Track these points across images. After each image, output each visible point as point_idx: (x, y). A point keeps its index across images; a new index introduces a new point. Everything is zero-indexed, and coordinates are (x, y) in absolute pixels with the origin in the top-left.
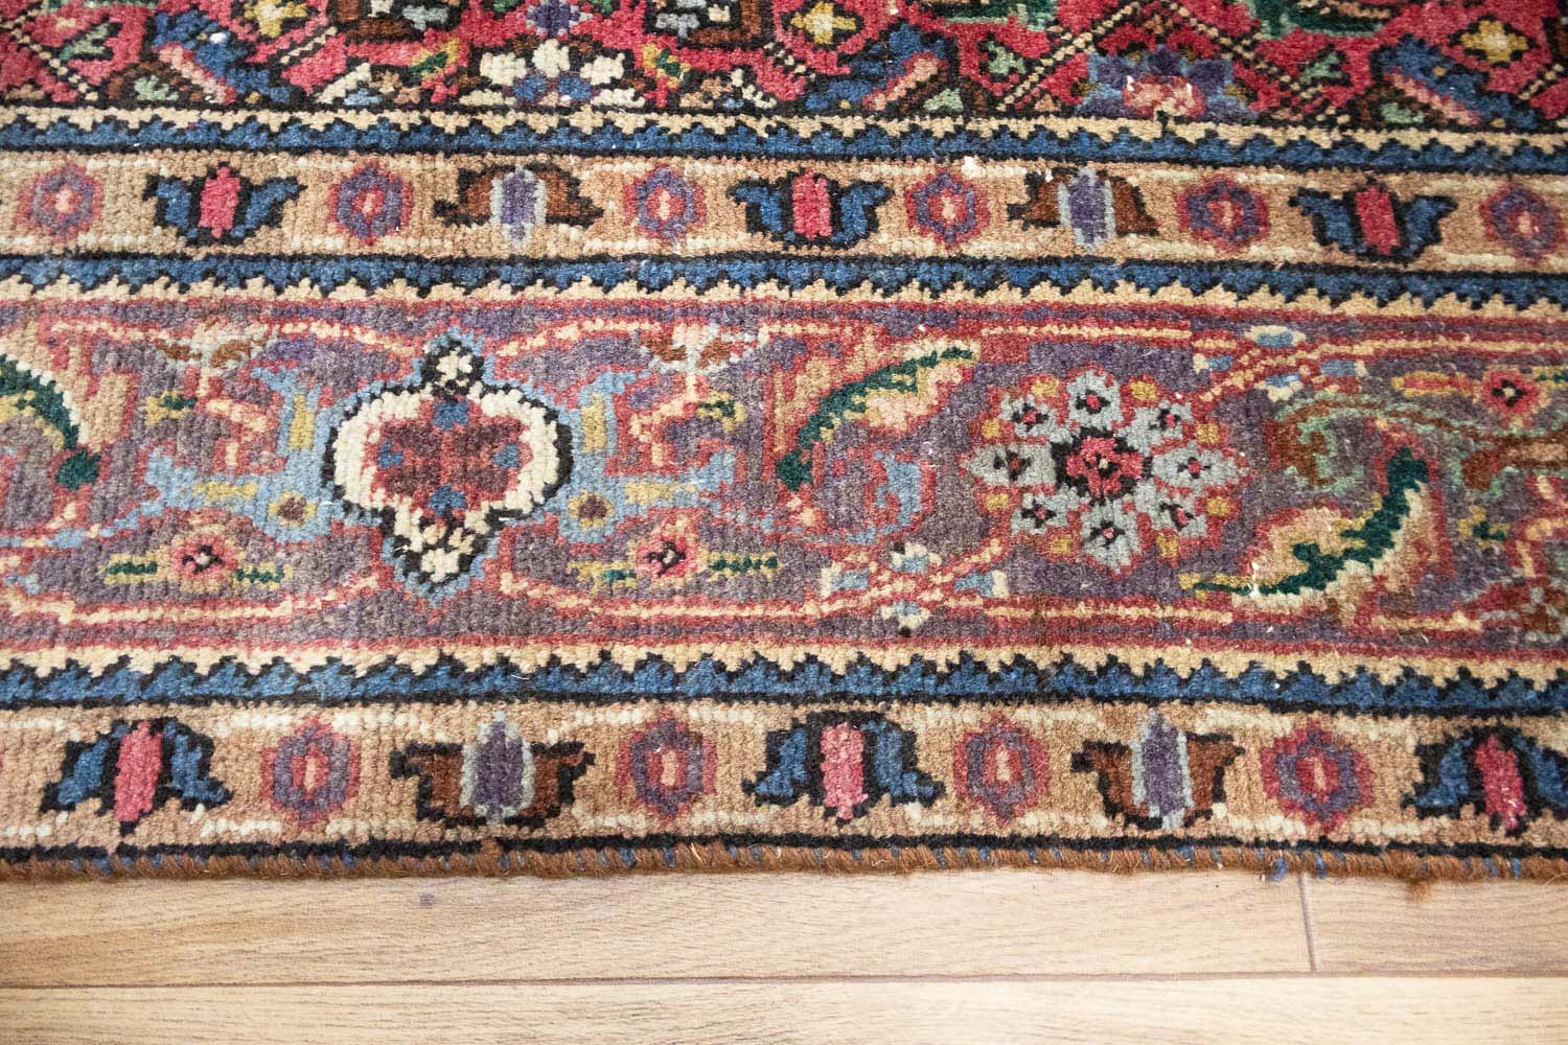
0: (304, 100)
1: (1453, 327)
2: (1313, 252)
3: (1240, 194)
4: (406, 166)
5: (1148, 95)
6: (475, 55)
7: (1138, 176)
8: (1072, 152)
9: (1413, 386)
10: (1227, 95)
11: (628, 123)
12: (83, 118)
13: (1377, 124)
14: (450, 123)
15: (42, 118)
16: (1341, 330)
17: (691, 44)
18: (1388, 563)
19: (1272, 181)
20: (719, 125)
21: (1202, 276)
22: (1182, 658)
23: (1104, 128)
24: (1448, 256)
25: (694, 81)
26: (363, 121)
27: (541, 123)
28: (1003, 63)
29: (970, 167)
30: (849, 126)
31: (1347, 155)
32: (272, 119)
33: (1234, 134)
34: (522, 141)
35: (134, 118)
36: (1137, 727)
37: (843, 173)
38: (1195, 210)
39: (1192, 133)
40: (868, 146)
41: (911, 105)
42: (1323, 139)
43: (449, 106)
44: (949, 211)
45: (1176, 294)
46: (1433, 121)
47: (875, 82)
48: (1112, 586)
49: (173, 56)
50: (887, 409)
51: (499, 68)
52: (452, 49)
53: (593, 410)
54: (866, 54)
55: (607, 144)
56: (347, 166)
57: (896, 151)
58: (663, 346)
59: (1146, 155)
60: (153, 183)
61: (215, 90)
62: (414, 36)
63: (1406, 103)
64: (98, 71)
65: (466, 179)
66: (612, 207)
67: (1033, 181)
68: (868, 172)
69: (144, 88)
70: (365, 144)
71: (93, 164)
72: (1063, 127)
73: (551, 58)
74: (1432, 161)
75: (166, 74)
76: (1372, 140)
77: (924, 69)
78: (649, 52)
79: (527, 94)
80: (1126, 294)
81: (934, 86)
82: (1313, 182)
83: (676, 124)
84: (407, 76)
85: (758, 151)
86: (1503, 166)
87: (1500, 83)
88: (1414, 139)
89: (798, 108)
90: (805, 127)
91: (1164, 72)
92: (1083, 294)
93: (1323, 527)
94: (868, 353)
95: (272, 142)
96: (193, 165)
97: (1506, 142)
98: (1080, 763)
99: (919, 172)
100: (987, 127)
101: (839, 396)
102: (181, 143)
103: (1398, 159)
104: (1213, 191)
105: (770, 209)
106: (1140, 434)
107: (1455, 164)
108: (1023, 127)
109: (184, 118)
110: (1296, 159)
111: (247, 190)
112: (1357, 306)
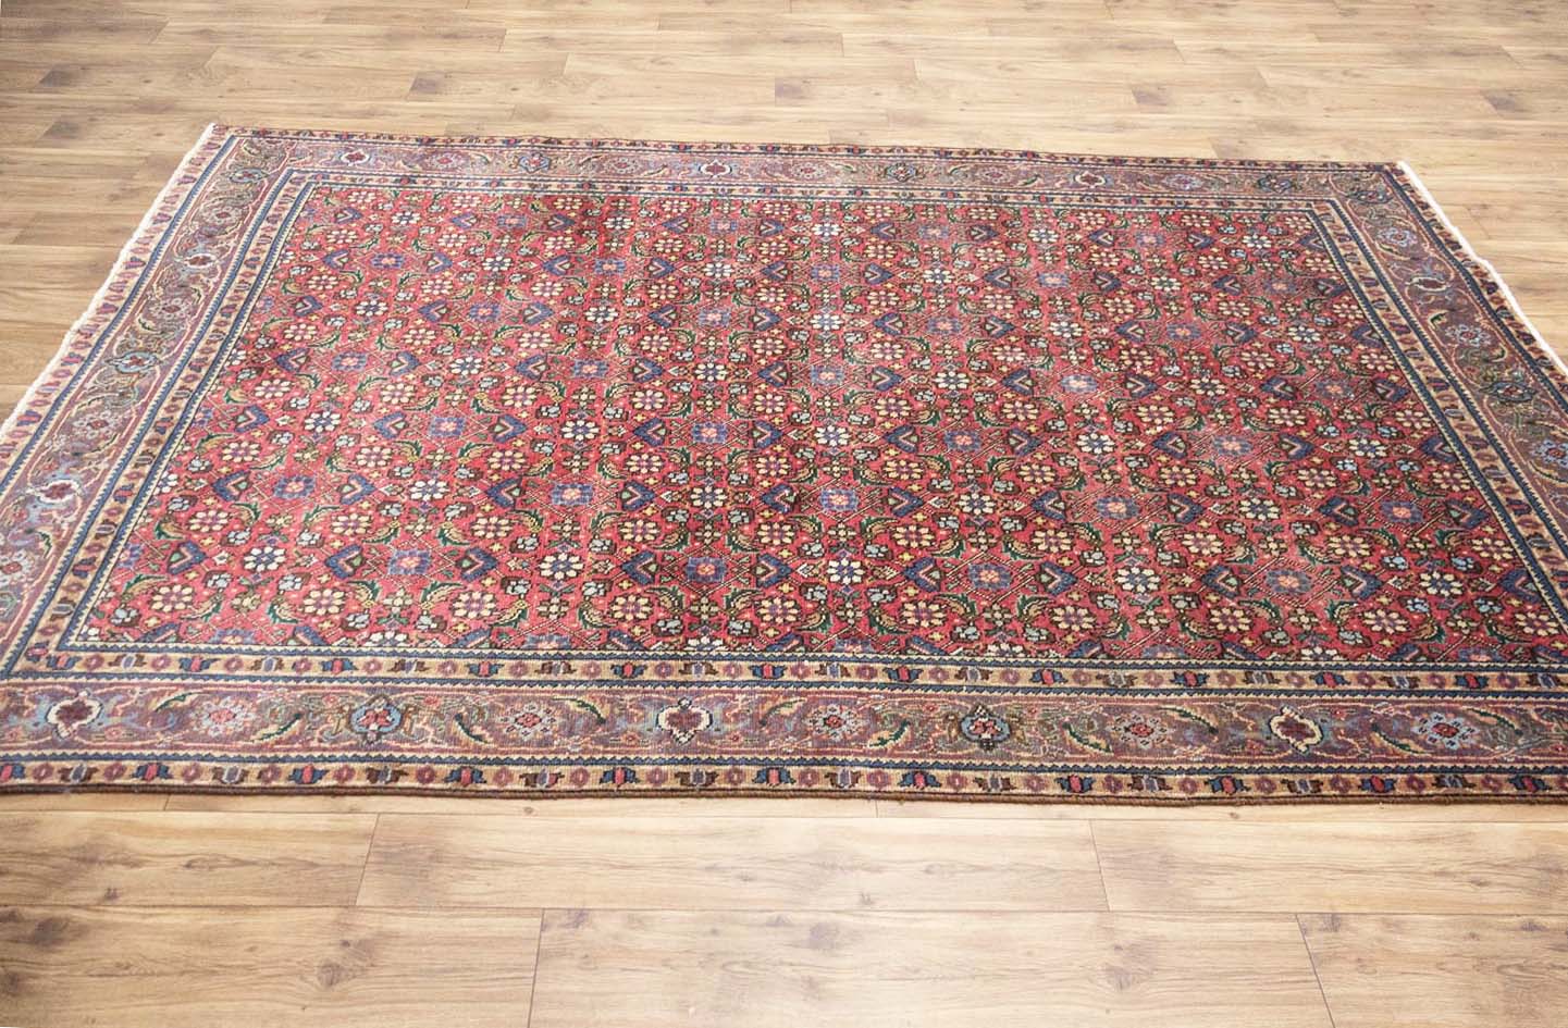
0: (646, 649)
1: (919, 696)
2: (888, 680)
3: (871, 669)
4: (673, 663)
5: (850, 647)
6: (687, 639)
7: (846, 665)
8: (831, 660)
9: (908, 708)
10: (870, 648)
11: (724, 654)
12: (595, 653)
13: (906, 654)
14: (682, 654)
15: (585, 653)
16: (892, 696)
17: (739, 637)
18: (900, 741)
19: (879, 666)
20: (746, 654)
21: (861, 685)
22: (851, 758)
23: (839, 655)
24: (919, 681)
25: (739, 645)
26: (661, 653)
27: (703, 654)
28: (815, 641)
29: (806, 663)
30: (777, 654)
31: (898, 660)
32: (640, 653)
33: (870, 656)
34: (699, 657)
35: (607, 653)
36: (840, 770)
37: (776, 664)
38: (860, 672)
39: (860, 656)
40: (782, 658)
41: (793, 649)
42: (892, 657)
43: (681, 650)
44: (801, 672)
45: (855, 689)
46: (920, 653)
47: (784, 645)
48: (836, 745)
49: (615, 640)
50: (785, 711)
51: (693, 642)
52: (681, 638)
53: (717, 711)
54: (782, 639)
55: (719, 658)
56: (658, 662)
57: (788, 660)
58: (733, 699)
59: (849, 660)
60: (613, 666)
61: (625, 647)
62: (672, 635)
63: (913, 649)
64: (598, 643)
65: (686, 665)
66: (721, 671)
67: (821, 666)
68: (782, 664)
69: (608, 646)
70: (661, 658)
71: (598, 662)
72: (829, 655)
73: (705, 640)
74: (918, 662)
75: (614, 644)
76: (904, 657)
77: (795, 642)
78: (729, 639)
79: (700, 648)
80: (842, 689)
81: (798, 646)
82: (889, 666)
83: (736, 654)
84: (671, 644)
85: (756, 660)
86: (935, 663)
87: (937, 645)
88: (915, 657)
89: (765, 650)
90: (767, 655)
91: (854, 643)
92: (832, 688)
93: (885, 735)
94: (781, 700)
95: (640, 658)
96: (622, 663)
97: (937, 658)
98: (826, 776)
99: (794, 664)
100: (811, 654)
101: (774, 709)
102: (618, 658)
103: (910, 661)
104: (864, 668)
105: (758, 672)
106: (844, 716)
107: (924, 663)
108: (819, 655)
109: (619, 653)
110: (885, 661)
111: (635, 668)
112: (897, 691)
